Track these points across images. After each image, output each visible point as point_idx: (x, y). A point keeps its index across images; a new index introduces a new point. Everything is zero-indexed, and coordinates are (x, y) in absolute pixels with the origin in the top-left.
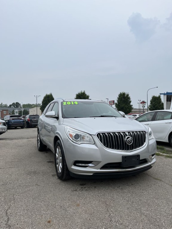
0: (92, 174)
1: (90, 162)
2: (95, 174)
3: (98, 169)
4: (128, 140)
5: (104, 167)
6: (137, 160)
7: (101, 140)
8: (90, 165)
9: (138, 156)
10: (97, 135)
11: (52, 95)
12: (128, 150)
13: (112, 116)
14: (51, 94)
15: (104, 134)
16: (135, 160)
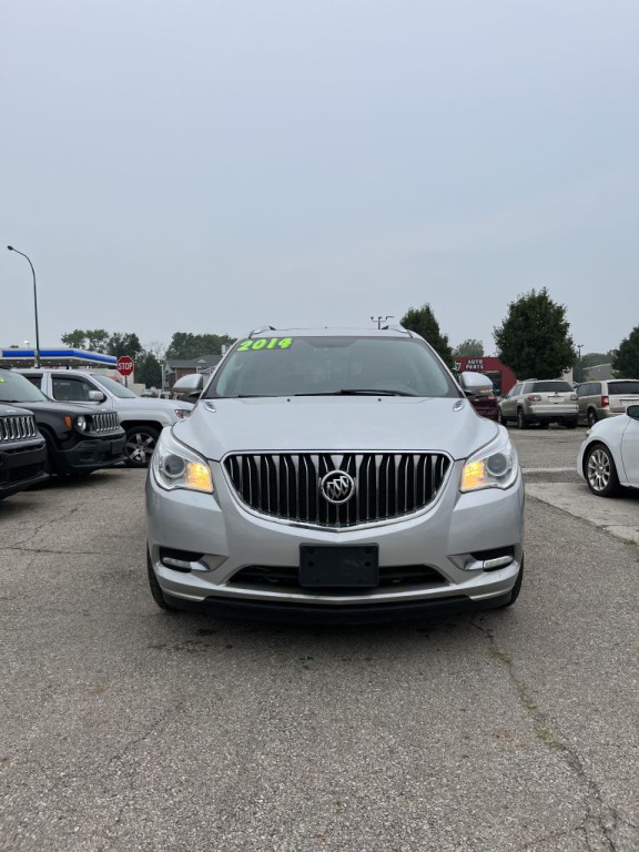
0: (202, 599)
1: (196, 557)
2: (211, 600)
3: (218, 584)
4: (332, 485)
5: (237, 579)
6: (368, 564)
7: (235, 482)
8: (195, 565)
9: (369, 551)
10: (227, 463)
11: (431, 309)
12: (332, 522)
13: (392, 394)
14: (428, 309)
15: (248, 457)
16: (355, 564)
